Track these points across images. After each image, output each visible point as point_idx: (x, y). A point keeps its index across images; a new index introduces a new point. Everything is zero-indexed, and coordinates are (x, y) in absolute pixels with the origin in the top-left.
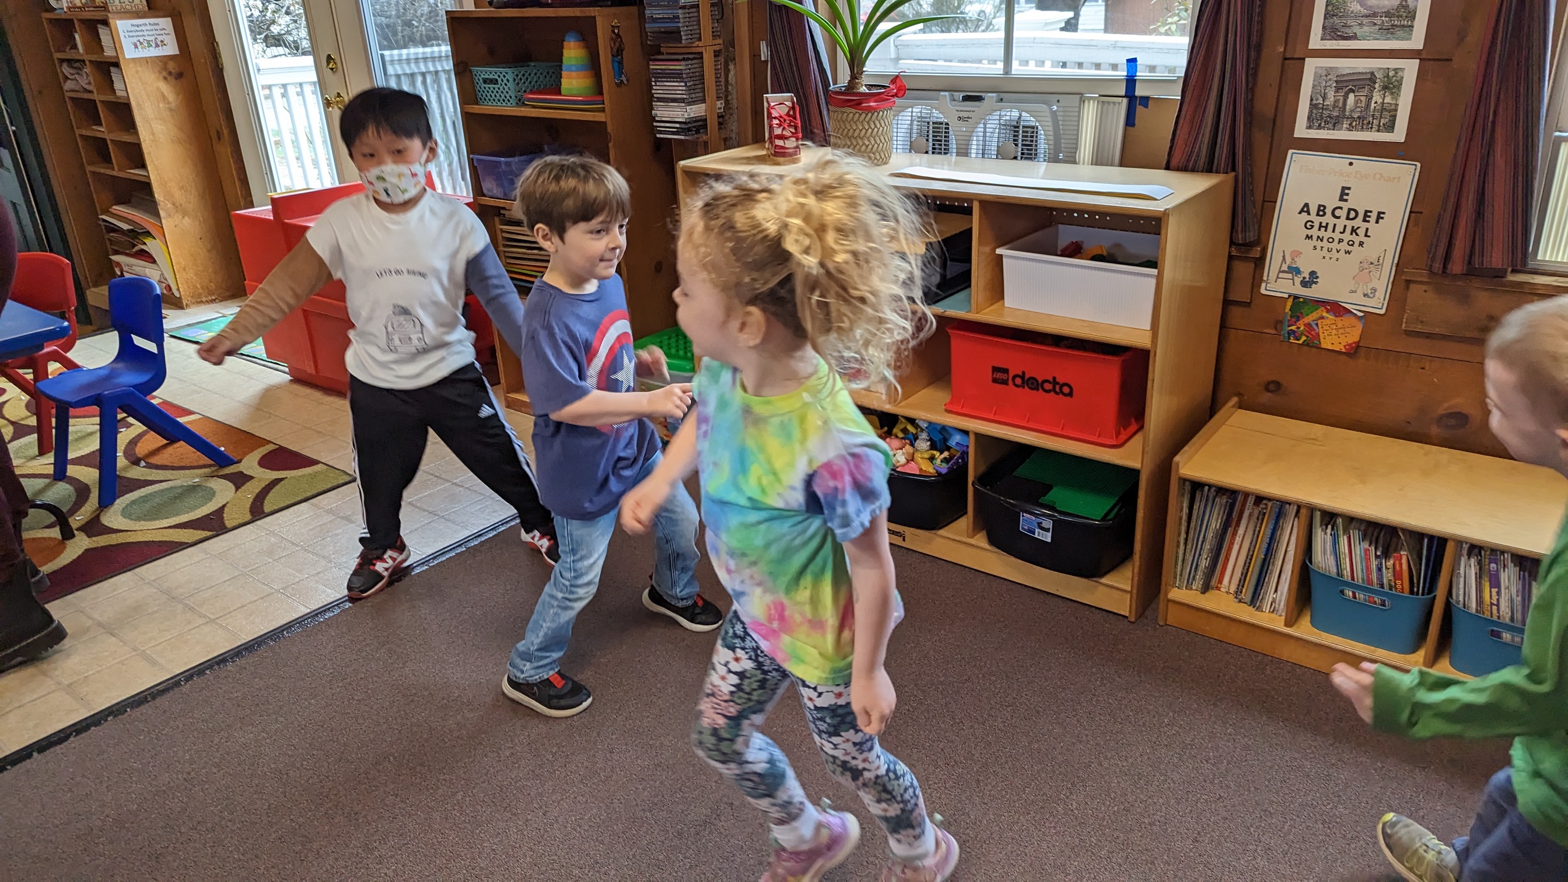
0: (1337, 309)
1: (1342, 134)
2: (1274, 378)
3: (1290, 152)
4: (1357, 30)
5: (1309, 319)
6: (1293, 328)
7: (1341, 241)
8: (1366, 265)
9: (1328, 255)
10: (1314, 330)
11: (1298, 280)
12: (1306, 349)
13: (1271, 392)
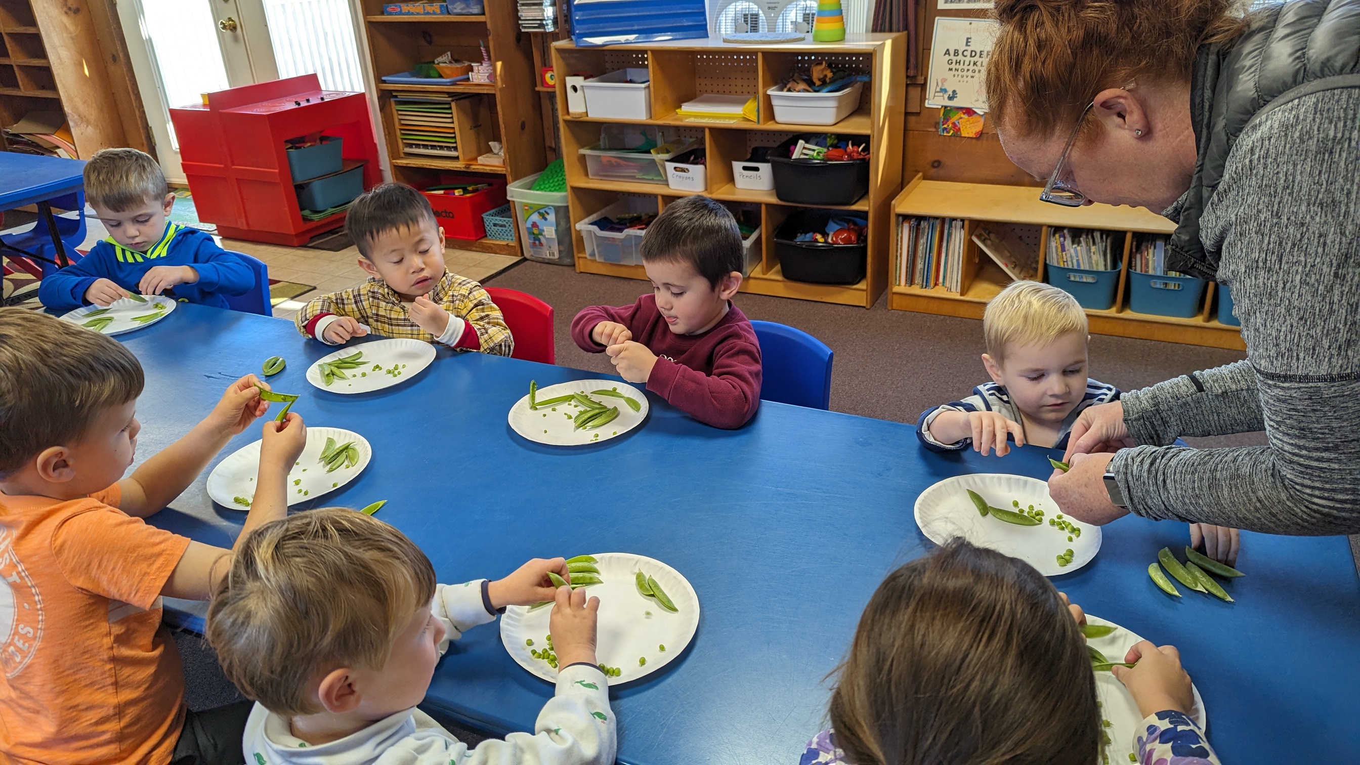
0: (969, 112)
1: (963, 6)
2: (936, 158)
3: (937, 18)
5: (954, 118)
6: (945, 126)
7: (968, 70)
9: (962, 79)
10: (957, 126)
11: (946, 96)
12: (953, 138)
13: (935, 167)
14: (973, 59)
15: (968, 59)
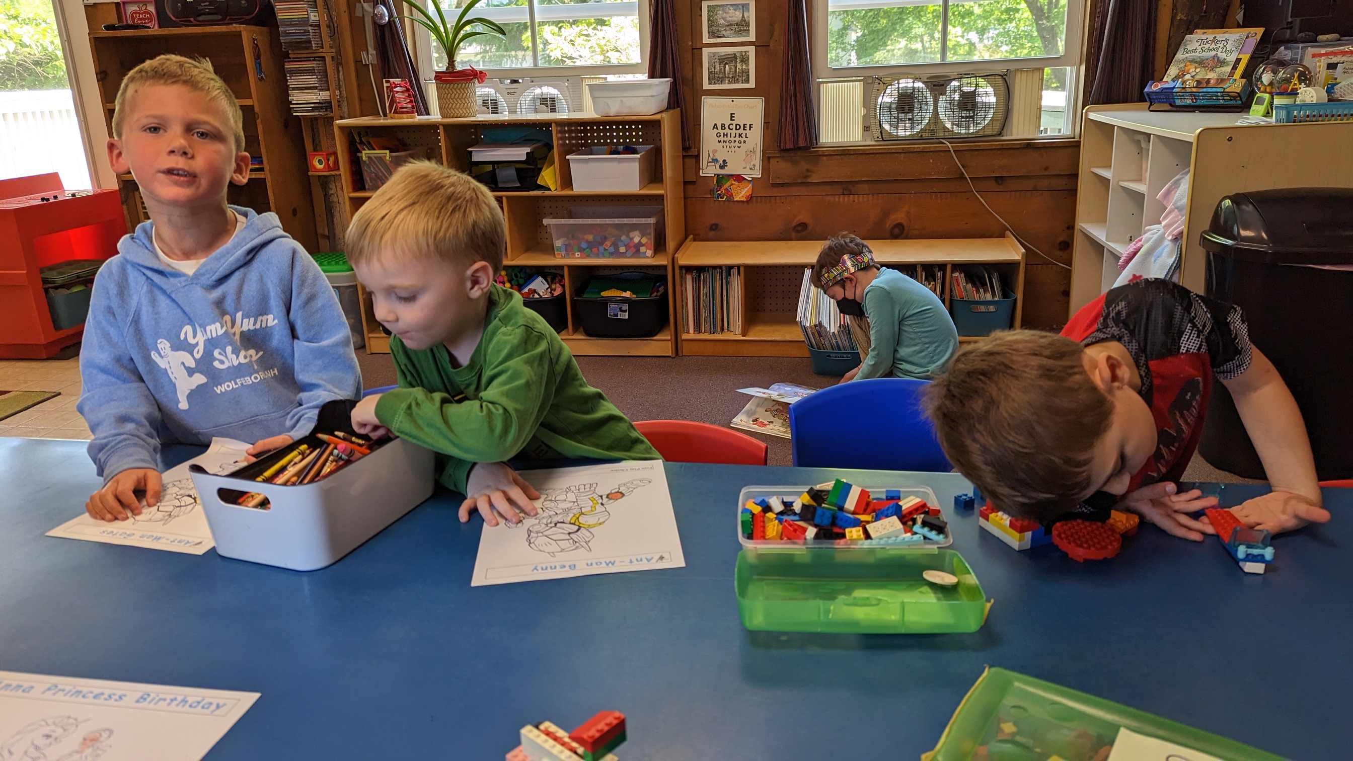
0: (739, 178)
1: (726, 86)
2: (713, 222)
3: (703, 97)
4: (724, 33)
5: (727, 185)
6: (719, 192)
7: (735, 141)
8: (748, 153)
9: (730, 150)
10: (729, 192)
11: (718, 166)
12: (727, 203)
13: (714, 230)
14: (738, 132)
15: (734, 131)
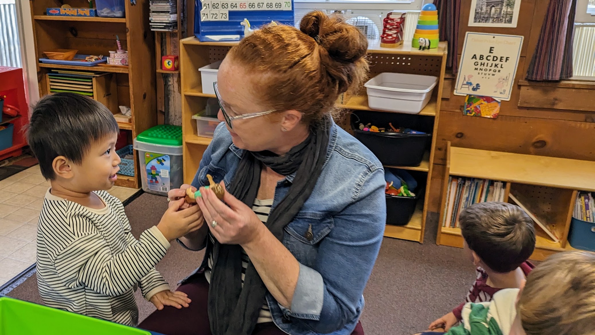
0: (489, 99)
1: (489, 24)
3: (467, 33)
5: (476, 104)
6: (469, 109)
7: (490, 70)
8: (501, 80)
9: (485, 76)
10: (478, 109)
11: (471, 87)
12: (475, 117)
13: (459, 138)
14: (494, 63)
15: (491, 62)
